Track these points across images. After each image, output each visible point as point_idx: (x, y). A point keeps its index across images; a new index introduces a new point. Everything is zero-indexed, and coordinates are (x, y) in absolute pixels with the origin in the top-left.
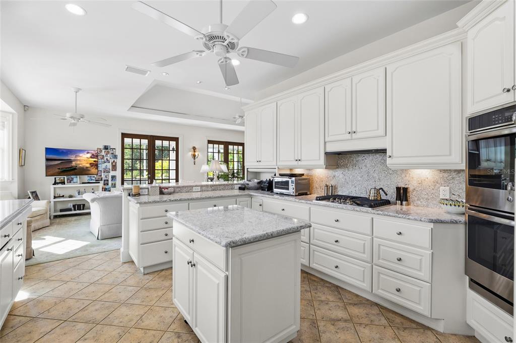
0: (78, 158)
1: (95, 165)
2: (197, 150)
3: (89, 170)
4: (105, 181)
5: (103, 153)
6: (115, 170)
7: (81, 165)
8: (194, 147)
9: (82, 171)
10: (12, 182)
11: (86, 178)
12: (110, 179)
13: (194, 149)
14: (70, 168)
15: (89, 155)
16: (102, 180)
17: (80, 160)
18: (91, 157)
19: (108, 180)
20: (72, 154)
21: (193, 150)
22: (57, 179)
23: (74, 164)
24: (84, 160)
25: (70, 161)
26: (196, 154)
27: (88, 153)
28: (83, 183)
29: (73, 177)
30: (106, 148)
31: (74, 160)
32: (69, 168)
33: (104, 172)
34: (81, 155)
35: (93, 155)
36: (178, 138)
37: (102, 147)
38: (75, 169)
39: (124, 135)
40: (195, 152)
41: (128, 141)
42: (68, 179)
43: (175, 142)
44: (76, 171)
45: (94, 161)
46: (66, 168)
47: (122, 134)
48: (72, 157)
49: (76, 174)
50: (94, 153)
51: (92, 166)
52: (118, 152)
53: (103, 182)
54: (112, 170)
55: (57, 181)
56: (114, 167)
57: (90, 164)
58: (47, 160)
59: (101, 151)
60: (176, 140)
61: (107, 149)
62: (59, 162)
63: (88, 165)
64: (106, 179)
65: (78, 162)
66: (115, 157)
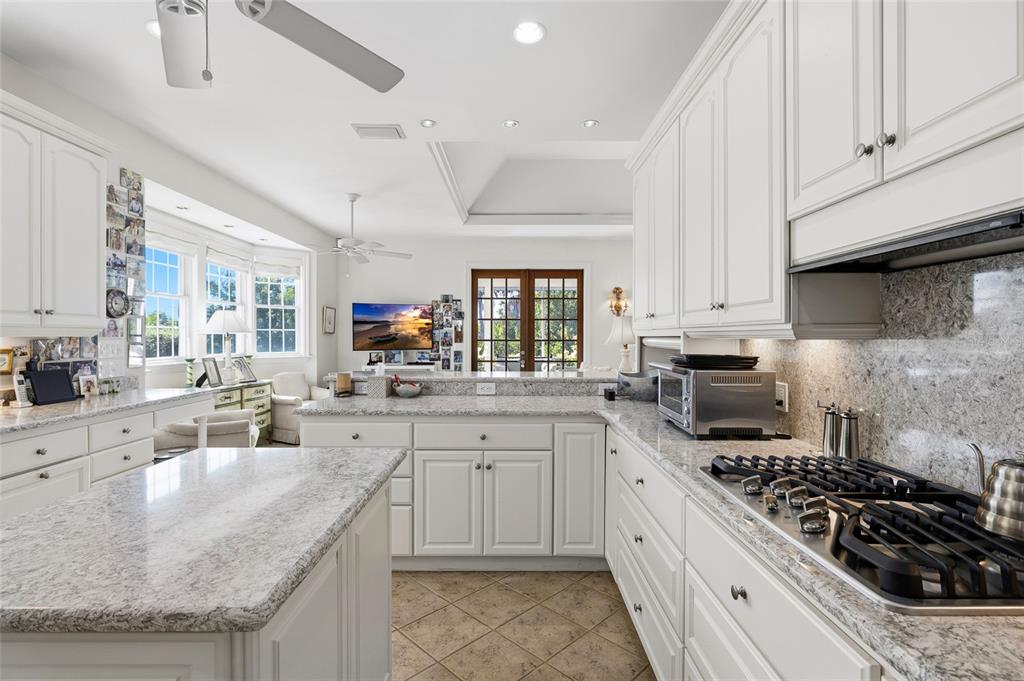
0: (400, 320)
1: (428, 331)
2: (622, 295)
3: (417, 342)
4: (444, 360)
5: (441, 310)
6: (461, 341)
7: (403, 332)
8: (617, 289)
9: (405, 343)
10: (310, 358)
11: (414, 355)
12: (452, 359)
13: (618, 292)
14: (388, 336)
15: (417, 313)
16: (439, 359)
17: (402, 323)
18: (421, 317)
19: (448, 360)
20: (390, 312)
21: (614, 295)
22: (373, 355)
23: (392, 329)
24: (409, 322)
25: (387, 324)
26: (622, 303)
27: (416, 308)
28: (409, 364)
29: (394, 352)
30: (446, 299)
31: (394, 323)
32: (384, 337)
33: (443, 344)
34: (404, 313)
35: (424, 311)
36: (582, 271)
37: (439, 299)
38: (395, 339)
39: (477, 274)
40: (619, 299)
41: (484, 283)
42: (386, 357)
43: (576, 280)
44: (395, 342)
45: (427, 324)
46: (381, 337)
47: (473, 271)
48: (390, 318)
49: (398, 348)
50: (426, 308)
51: (422, 334)
52: (466, 308)
53: (440, 363)
54: (456, 342)
55: (374, 359)
56: (459, 337)
57: (420, 329)
58: (355, 323)
59: (438, 306)
60: (578, 274)
61: (447, 301)
62: (372, 326)
63: (416, 332)
64: (445, 357)
65: (400, 326)
66: (460, 315)
